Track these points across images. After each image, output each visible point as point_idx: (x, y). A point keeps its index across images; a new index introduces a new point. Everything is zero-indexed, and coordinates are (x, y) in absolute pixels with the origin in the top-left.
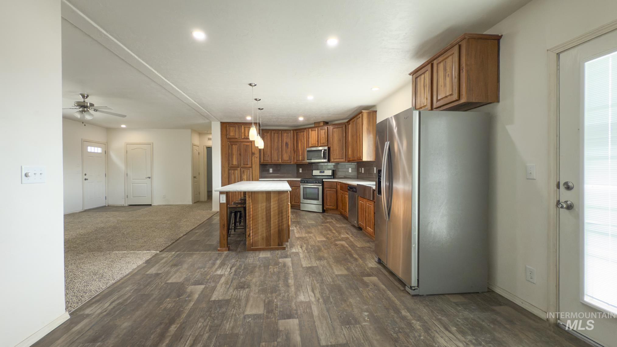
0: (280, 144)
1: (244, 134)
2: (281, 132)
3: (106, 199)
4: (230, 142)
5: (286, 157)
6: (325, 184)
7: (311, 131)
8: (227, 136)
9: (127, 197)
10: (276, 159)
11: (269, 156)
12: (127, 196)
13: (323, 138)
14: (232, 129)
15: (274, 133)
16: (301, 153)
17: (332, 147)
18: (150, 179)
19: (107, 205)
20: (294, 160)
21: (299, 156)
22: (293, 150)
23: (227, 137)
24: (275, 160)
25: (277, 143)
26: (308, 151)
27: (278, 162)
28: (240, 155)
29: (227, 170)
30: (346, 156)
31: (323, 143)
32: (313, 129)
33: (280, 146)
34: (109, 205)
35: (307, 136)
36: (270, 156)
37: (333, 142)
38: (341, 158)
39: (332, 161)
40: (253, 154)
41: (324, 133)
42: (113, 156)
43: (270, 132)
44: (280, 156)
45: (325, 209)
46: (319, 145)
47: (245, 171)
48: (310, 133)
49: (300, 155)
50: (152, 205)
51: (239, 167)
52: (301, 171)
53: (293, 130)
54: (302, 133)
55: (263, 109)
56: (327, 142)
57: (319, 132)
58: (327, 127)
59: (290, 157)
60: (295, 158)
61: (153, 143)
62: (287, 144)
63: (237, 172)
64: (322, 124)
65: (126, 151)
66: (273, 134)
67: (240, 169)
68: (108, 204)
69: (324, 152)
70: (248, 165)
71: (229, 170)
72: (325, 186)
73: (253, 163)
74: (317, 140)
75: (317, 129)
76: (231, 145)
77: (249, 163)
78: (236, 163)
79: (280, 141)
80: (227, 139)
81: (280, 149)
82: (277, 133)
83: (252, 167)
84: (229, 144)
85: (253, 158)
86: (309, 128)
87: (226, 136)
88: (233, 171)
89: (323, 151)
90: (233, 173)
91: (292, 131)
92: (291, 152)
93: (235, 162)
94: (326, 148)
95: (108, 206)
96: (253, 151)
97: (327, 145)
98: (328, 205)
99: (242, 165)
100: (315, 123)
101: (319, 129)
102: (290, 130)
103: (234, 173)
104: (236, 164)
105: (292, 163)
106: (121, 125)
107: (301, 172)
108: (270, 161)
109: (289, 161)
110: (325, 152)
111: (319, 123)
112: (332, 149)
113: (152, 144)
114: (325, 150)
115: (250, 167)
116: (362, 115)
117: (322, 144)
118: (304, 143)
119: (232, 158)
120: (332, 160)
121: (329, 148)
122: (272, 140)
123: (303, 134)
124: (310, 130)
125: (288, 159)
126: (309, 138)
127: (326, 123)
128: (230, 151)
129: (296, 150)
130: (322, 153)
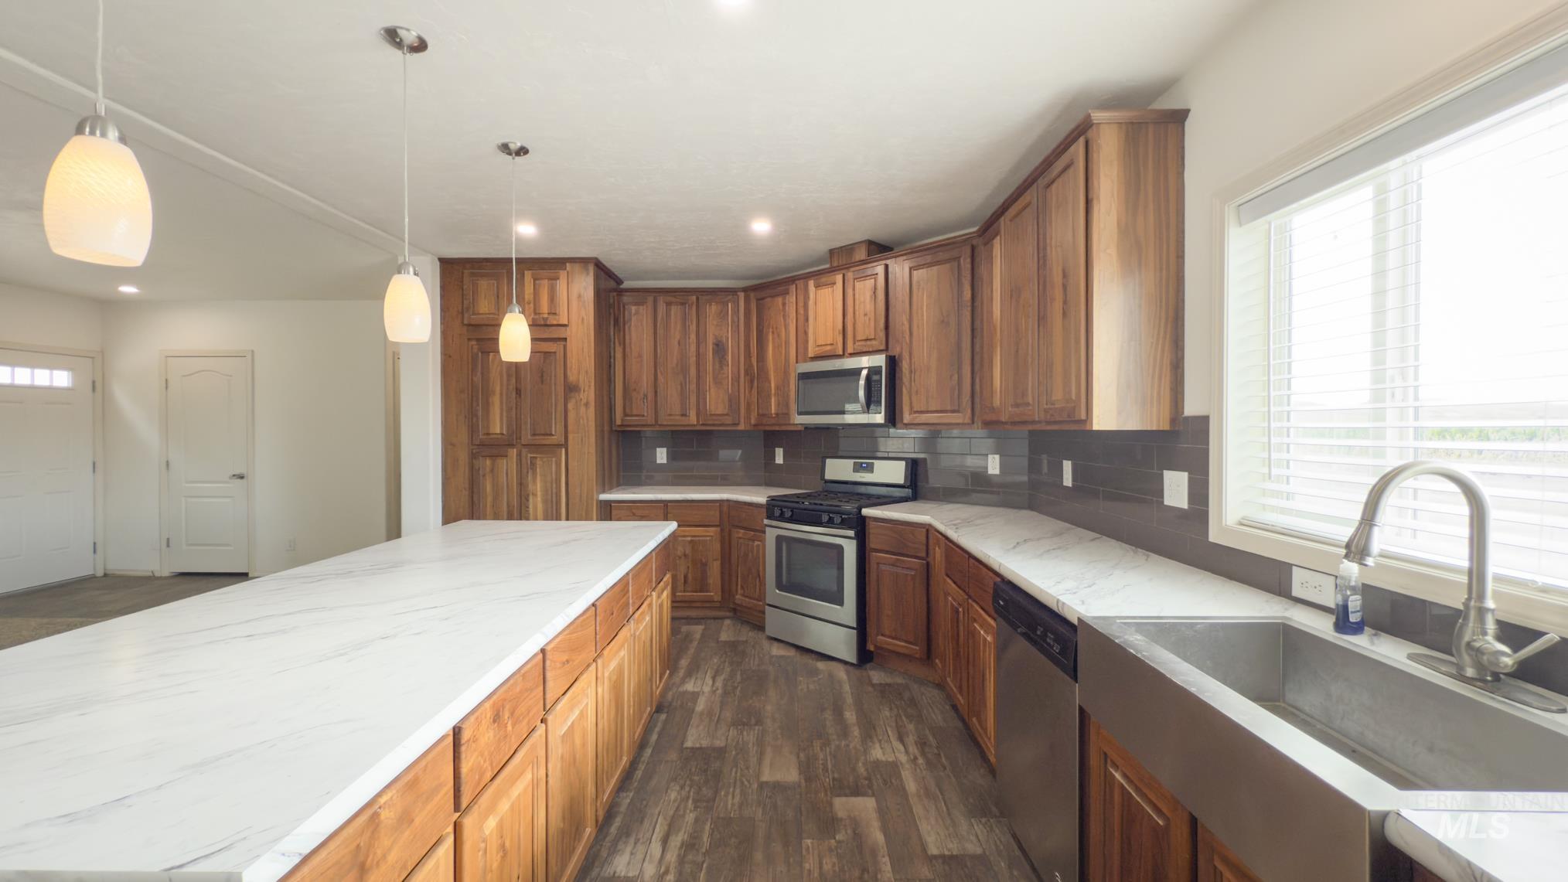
0: (693, 348)
1: (535, 309)
2: (698, 299)
3: (95, 552)
4: (478, 340)
5: (716, 402)
6: (872, 529)
7: (817, 286)
8: (466, 315)
9: (168, 546)
10: (677, 410)
11: (646, 396)
12: (168, 539)
13: (865, 315)
14: (483, 284)
15: (669, 304)
16: (777, 388)
17: (906, 355)
18: (244, 480)
19: (100, 573)
20: (748, 418)
21: (769, 396)
22: (747, 373)
23: (466, 322)
24: (670, 415)
25: (679, 343)
26: (804, 377)
27: (684, 421)
28: (518, 392)
29: (463, 456)
30: (977, 400)
31: (867, 340)
32: (824, 279)
33: (693, 359)
34: (108, 572)
35: (801, 311)
36: (651, 396)
37: (911, 334)
38: (949, 408)
39: (905, 421)
40: (571, 389)
41: (868, 294)
42: (122, 396)
43: (650, 299)
44: (693, 399)
45: (872, 648)
46: (850, 350)
47: (539, 462)
48: (812, 295)
49: (773, 392)
50: (250, 575)
51: (512, 445)
52: (779, 459)
53: (745, 290)
54: (780, 300)
55: (522, 151)
56: (882, 334)
57: (850, 292)
58: (887, 267)
59: (733, 402)
60: (754, 407)
61: (253, 351)
62: (720, 348)
63: (508, 465)
64: (861, 254)
65: (164, 383)
66: (662, 308)
67: (519, 455)
68: (105, 569)
69: (868, 378)
70: (551, 435)
71: (473, 456)
72: (873, 542)
73: (570, 428)
74: (840, 327)
75: (839, 278)
76: (482, 353)
77: (557, 429)
78: (501, 428)
79: (693, 337)
80: (465, 328)
81: (693, 372)
82: (683, 304)
83: (566, 445)
84: (476, 347)
85: (570, 406)
86: (807, 277)
87: (462, 313)
88: (488, 462)
89: (864, 372)
90: (488, 470)
91: (742, 295)
92: (736, 379)
93: (497, 426)
94: (880, 360)
95: (105, 575)
96: (572, 378)
97: (883, 347)
98: (887, 633)
99: (527, 437)
100: (832, 252)
101: (850, 275)
102: (732, 291)
103: (492, 471)
104: (503, 434)
105: (742, 427)
106: (118, 287)
107: (781, 462)
108: (650, 420)
109: (728, 420)
110: (875, 378)
111: (849, 249)
112: (905, 365)
113: (249, 357)
114: (874, 371)
115: (559, 446)
116: (1087, 143)
117: (860, 346)
118: (787, 343)
119: (487, 406)
120: (907, 418)
121: (893, 363)
122: (660, 331)
123: (784, 304)
124: (811, 283)
125: (726, 412)
126: (807, 320)
127: (879, 249)
128: (478, 378)
129: (756, 375)
130: (862, 382)
